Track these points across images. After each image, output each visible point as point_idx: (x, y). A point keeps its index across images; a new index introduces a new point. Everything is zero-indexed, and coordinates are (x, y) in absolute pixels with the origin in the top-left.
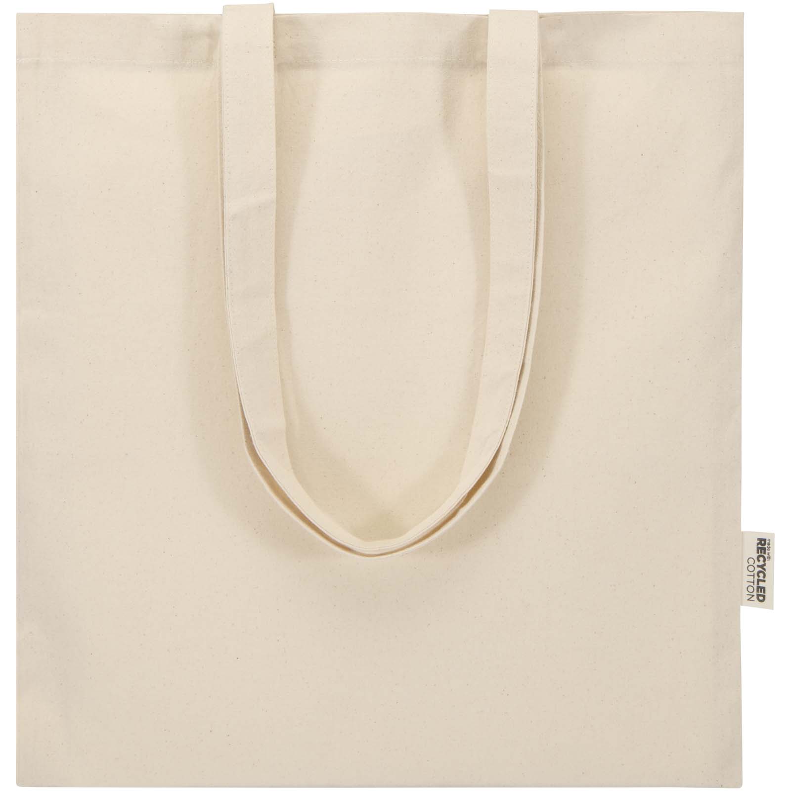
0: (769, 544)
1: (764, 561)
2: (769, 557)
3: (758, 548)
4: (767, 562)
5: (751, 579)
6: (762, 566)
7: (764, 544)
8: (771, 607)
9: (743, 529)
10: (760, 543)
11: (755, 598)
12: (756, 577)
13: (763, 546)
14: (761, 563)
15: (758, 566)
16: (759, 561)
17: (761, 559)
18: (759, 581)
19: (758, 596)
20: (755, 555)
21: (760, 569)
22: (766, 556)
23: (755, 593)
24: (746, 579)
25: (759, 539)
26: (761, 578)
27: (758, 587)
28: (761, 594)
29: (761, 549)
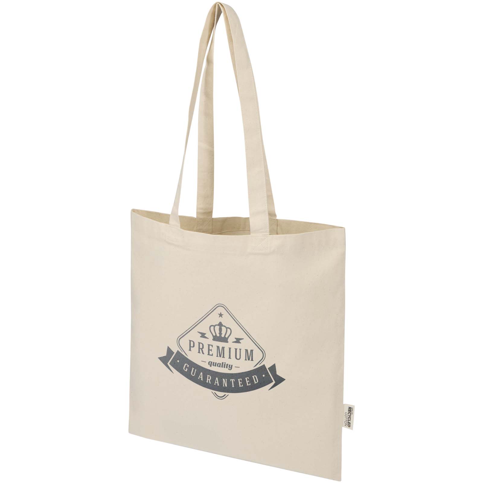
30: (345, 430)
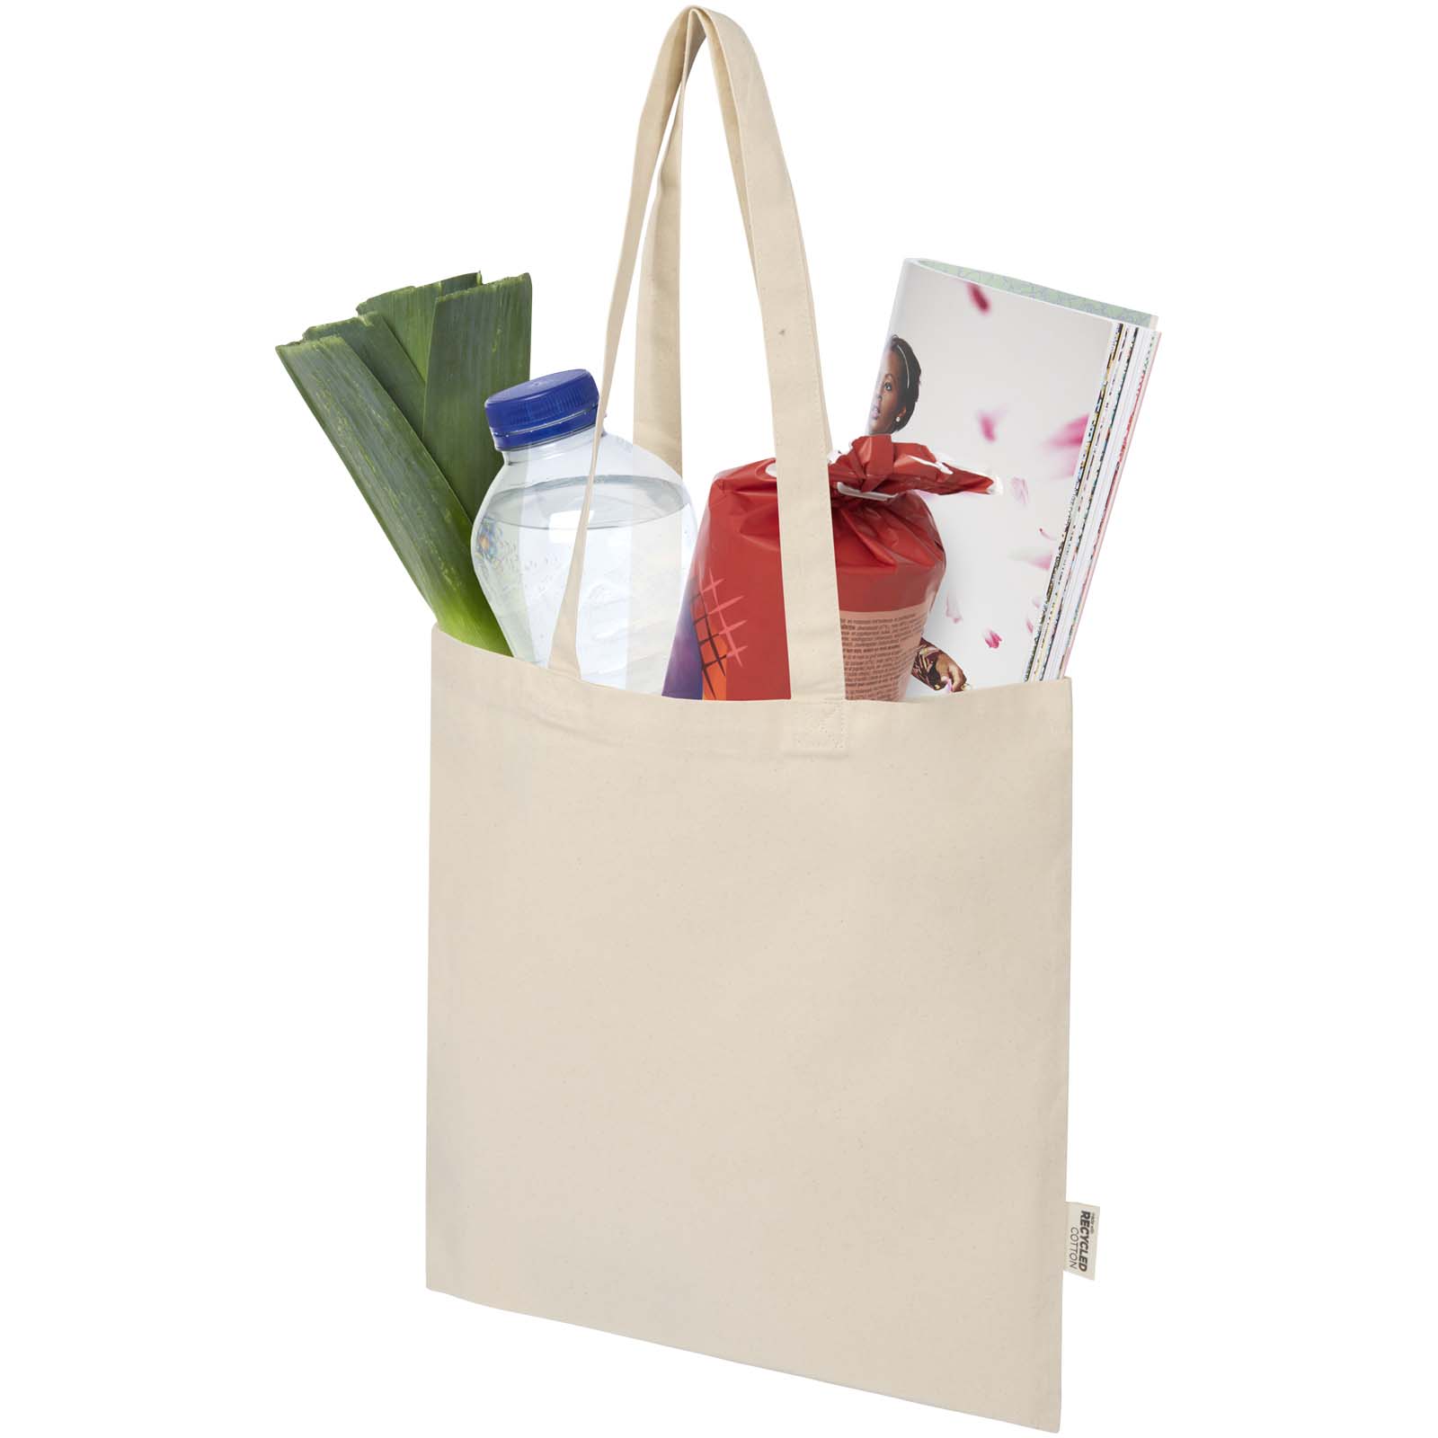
0: (1093, 1218)
1: (1088, 1233)
2: (1092, 1231)
3: (1082, 1221)
4: (1090, 1235)
5: (1074, 1247)
6: (1085, 1238)
7: (1089, 1217)
8: (1092, 1277)
9: (1067, 1200)
10: (1084, 1216)
11: (1077, 1266)
12: (1079, 1247)
13: (1087, 1219)
14: (1084, 1235)
15: (1082, 1237)
16: (1082, 1232)
17: (1085, 1231)
18: (1081, 1251)
19: (1080, 1264)
20: (1079, 1227)
21: (1083, 1240)
22: (1089, 1229)
23: (1078, 1261)
24: (1070, 1247)
25: (1083, 1212)
26: (1084, 1248)
27: (1081, 1257)
28: (1083, 1264)
29: (1085, 1222)
30: (1072, 1281)
